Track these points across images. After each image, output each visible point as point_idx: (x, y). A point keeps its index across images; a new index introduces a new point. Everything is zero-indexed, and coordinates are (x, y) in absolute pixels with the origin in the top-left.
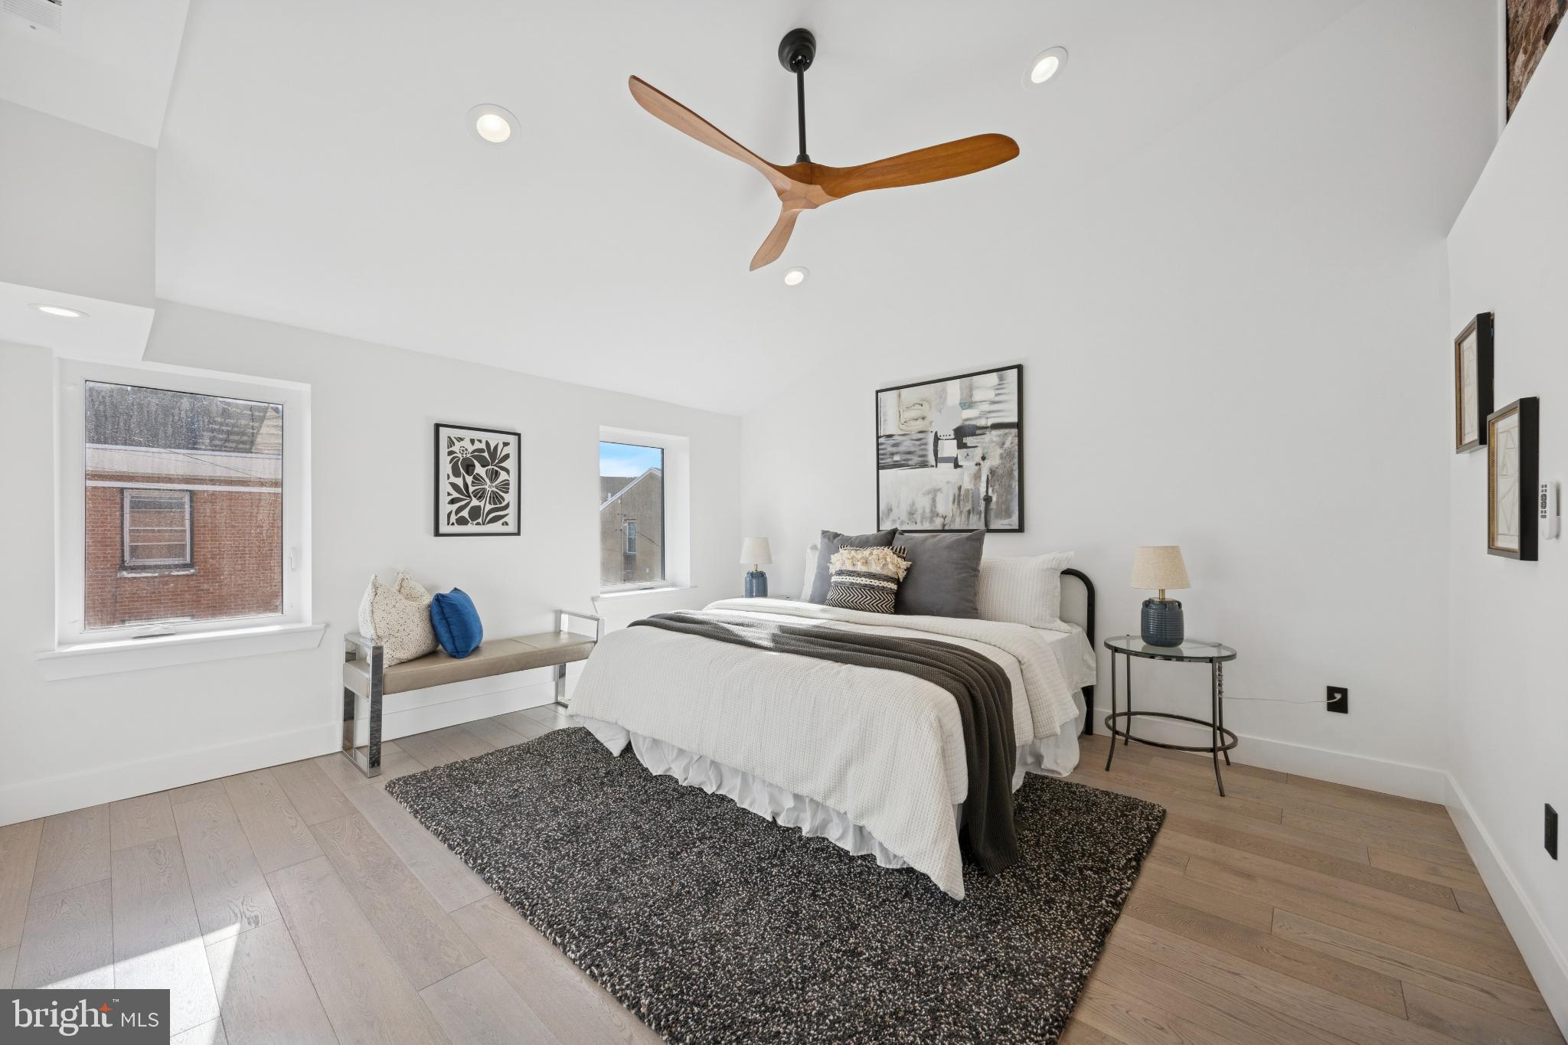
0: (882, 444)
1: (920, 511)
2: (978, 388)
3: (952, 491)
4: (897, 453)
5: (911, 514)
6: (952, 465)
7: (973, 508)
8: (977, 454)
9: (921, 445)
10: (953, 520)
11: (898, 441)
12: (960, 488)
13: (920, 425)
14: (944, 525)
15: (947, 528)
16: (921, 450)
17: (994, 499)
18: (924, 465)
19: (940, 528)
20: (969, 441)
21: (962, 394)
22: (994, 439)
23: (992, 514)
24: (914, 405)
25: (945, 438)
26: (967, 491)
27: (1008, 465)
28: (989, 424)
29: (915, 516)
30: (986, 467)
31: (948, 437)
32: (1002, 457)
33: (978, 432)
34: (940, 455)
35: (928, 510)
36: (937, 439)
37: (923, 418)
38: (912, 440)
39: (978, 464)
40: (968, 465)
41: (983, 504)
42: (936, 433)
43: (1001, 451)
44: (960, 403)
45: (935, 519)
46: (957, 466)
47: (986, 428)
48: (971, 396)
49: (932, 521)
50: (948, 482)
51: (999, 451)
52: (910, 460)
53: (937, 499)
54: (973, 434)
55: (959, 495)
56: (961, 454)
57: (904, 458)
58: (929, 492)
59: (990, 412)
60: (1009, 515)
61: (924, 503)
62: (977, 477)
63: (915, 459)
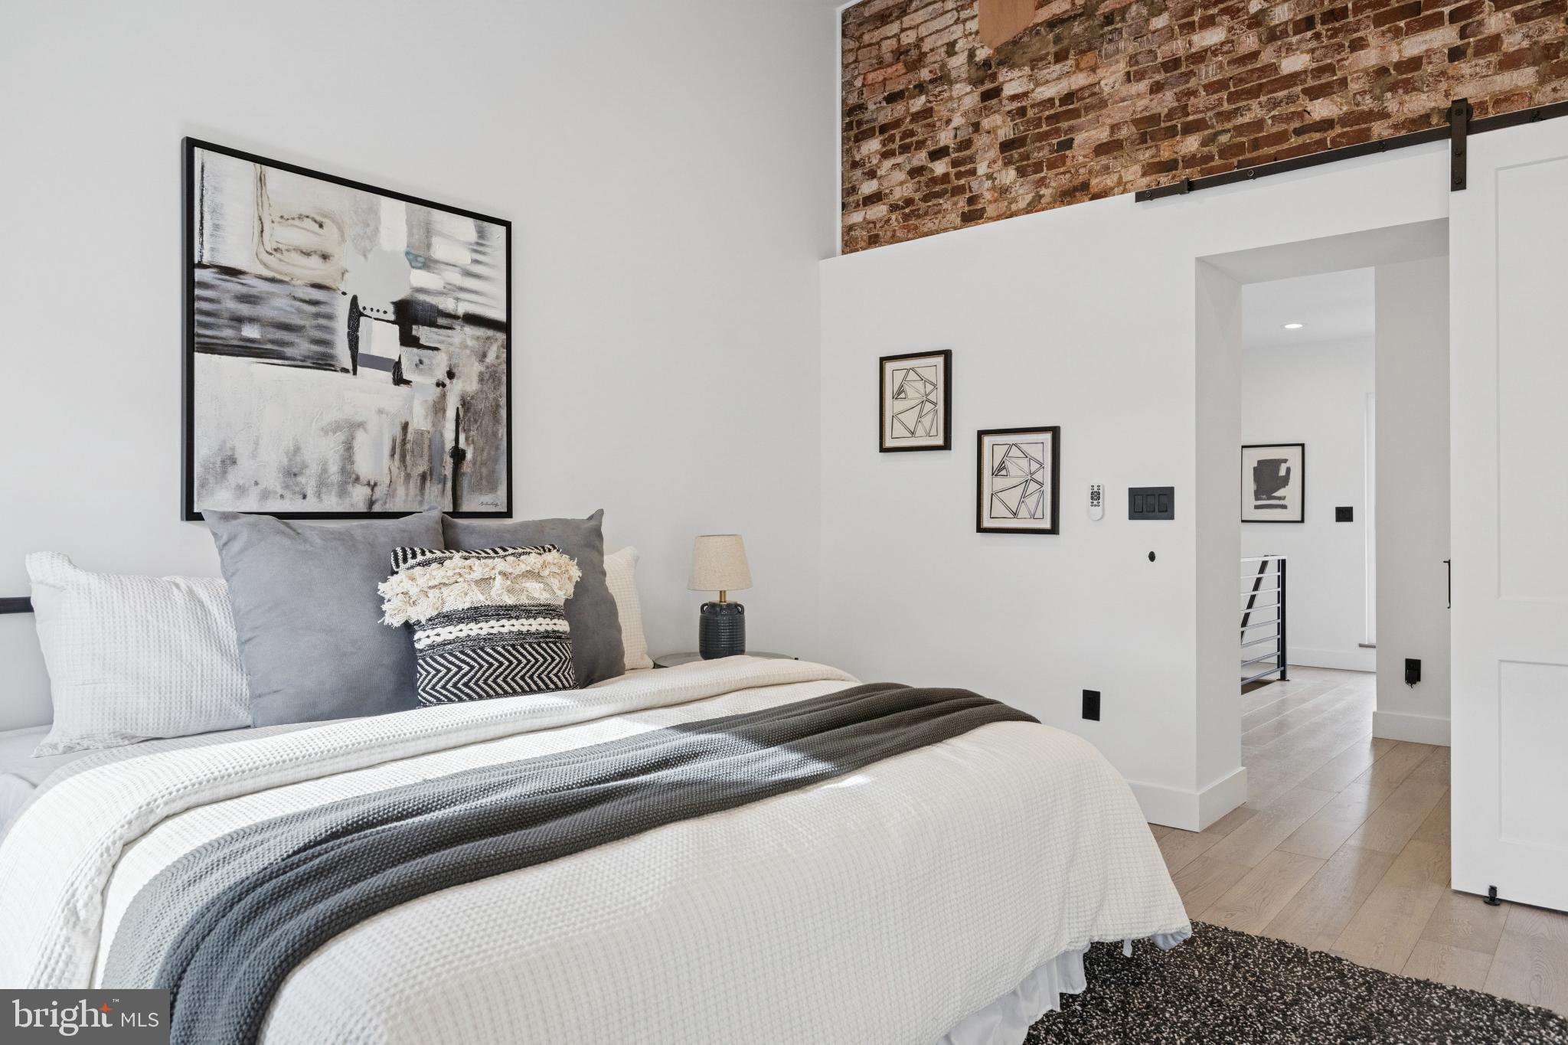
0: (205, 285)
1: (314, 469)
2: (440, 234)
3: (389, 432)
4: (252, 320)
5: (291, 474)
6: (388, 376)
7: (431, 470)
8: (440, 363)
9: (317, 315)
10: (391, 493)
11: (253, 291)
12: (405, 427)
13: (313, 268)
14: (372, 503)
15: (377, 508)
16: (319, 327)
17: (469, 456)
18: (324, 362)
19: (362, 508)
20: (422, 332)
21: (410, 234)
22: (470, 343)
23: (465, 483)
24: (300, 217)
25: (374, 314)
26: (422, 433)
27: (491, 396)
28: (461, 312)
29: (301, 479)
30: (455, 391)
31: (381, 315)
32: (481, 380)
33: (441, 321)
34: (362, 349)
35: (334, 468)
36: (356, 314)
37: (325, 257)
38: (295, 298)
39: (440, 384)
40: (423, 382)
41: (449, 462)
42: (355, 299)
43: (483, 369)
44: (407, 253)
45: (350, 488)
46: (399, 380)
47: (455, 317)
48: (429, 246)
49: (343, 492)
50: (381, 412)
51: (477, 368)
52: (290, 344)
53: (356, 444)
54: (432, 324)
55: (404, 441)
56: (408, 357)
57: (271, 336)
58: (336, 427)
59: (462, 289)
60: (493, 488)
61: (323, 451)
62: (438, 408)
63: (303, 347)
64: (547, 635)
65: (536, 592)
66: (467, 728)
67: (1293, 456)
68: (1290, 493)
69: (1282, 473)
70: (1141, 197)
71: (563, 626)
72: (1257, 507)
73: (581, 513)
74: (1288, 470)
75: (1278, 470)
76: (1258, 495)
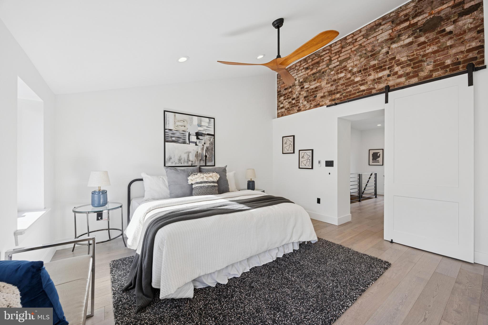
0: (167, 132)
1: (183, 159)
2: (203, 121)
3: (195, 153)
4: (174, 137)
5: (180, 160)
6: (195, 144)
7: (202, 159)
8: (203, 142)
9: (183, 136)
10: (195, 163)
11: (174, 133)
12: (197, 152)
13: (183, 128)
14: (192, 164)
15: (193, 165)
16: (184, 137)
17: (208, 156)
18: (184, 143)
19: (190, 165)
20: (200, 137)
21: (198, 122)
22: (208, 138)
23: (207, 161)
24: (181, 121)
25: (192, 135)
26: (200, 153)
27: (211, 147)
28: (206, 133)
29: (181, 161)
30: (205, 146)
31: (193, 135)
32: (210, 144)
33: (203, 135)
34: (190, 140)
35: (186, 159)
36: (189, 135)
37: (185, 126)
38: (180, 133)
39: (203, 145)
40: (200, 145)
41: (204, 158)
42: (189, 132)
43: (210, 142)
44: (198, 125)
45: (189, 162)
46: (196, 145)
47: (205, 134)
48: (201, 123)
49: (187, 163)
50: (193, 150)
51: (209, 142)
52: (179, 140)
53: (190, 155)
54: (202, 136)
55: (197, 154)
56: (198, 141)
57: (176, 139)
58: (186, 153)
59: (206, 130)
60: (212, 161)
61: (184, 156)
62: (203, 149)
63: (181, 140)
64: (213, 186)
65: (211, 179)
66: (196, 200)
67: (381, 152)
68: (380, 159)
69: (378, 155)
70: (327, 106)
71: (216, 184)
72: (373, 162)
73: (223, 166)
74: (380, 154)
75: (377, 154)
76: (373, 160)
